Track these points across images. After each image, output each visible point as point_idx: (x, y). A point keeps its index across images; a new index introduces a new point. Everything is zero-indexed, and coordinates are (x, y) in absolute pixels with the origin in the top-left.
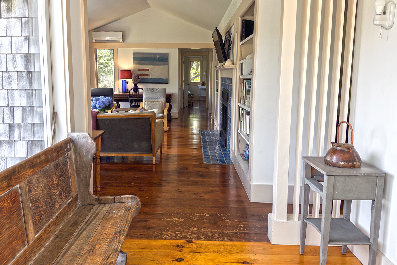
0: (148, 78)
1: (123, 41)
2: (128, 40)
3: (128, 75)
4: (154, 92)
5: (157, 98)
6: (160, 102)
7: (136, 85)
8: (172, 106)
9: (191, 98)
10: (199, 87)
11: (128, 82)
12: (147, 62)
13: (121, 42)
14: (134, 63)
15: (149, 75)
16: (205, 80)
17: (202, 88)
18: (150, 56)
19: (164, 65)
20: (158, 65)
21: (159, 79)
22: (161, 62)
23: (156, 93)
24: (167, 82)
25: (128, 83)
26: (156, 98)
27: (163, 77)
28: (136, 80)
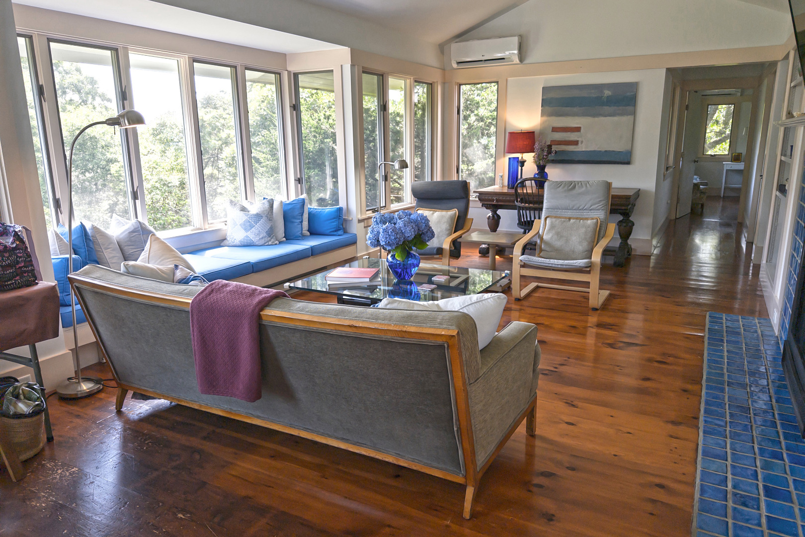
0: (578, 150)
1: (521, 60)
2: (534, 57)
3: (525, 143)
4: (574, 192)
5: (582, 209)
6: (589, 222)
7: (541, 168)
8: (633, 224)
9: (699, 195)
10: (725, 166)
11: (525, 161)
12: (575, 109)
13: (515, 62)
14: (542, 115)
15: (580, 143)
16: (742, 149)
17: (731, 169)
18: (584, 94)
19: (622, 114)
20: (606, 116)
21: (606, 151)
22: (615, 107)
23: (579, 194)
24: (626, 161)
25: (525, 163)
26: (578, 209)
27: (618, 146)
28: (543, 156)
